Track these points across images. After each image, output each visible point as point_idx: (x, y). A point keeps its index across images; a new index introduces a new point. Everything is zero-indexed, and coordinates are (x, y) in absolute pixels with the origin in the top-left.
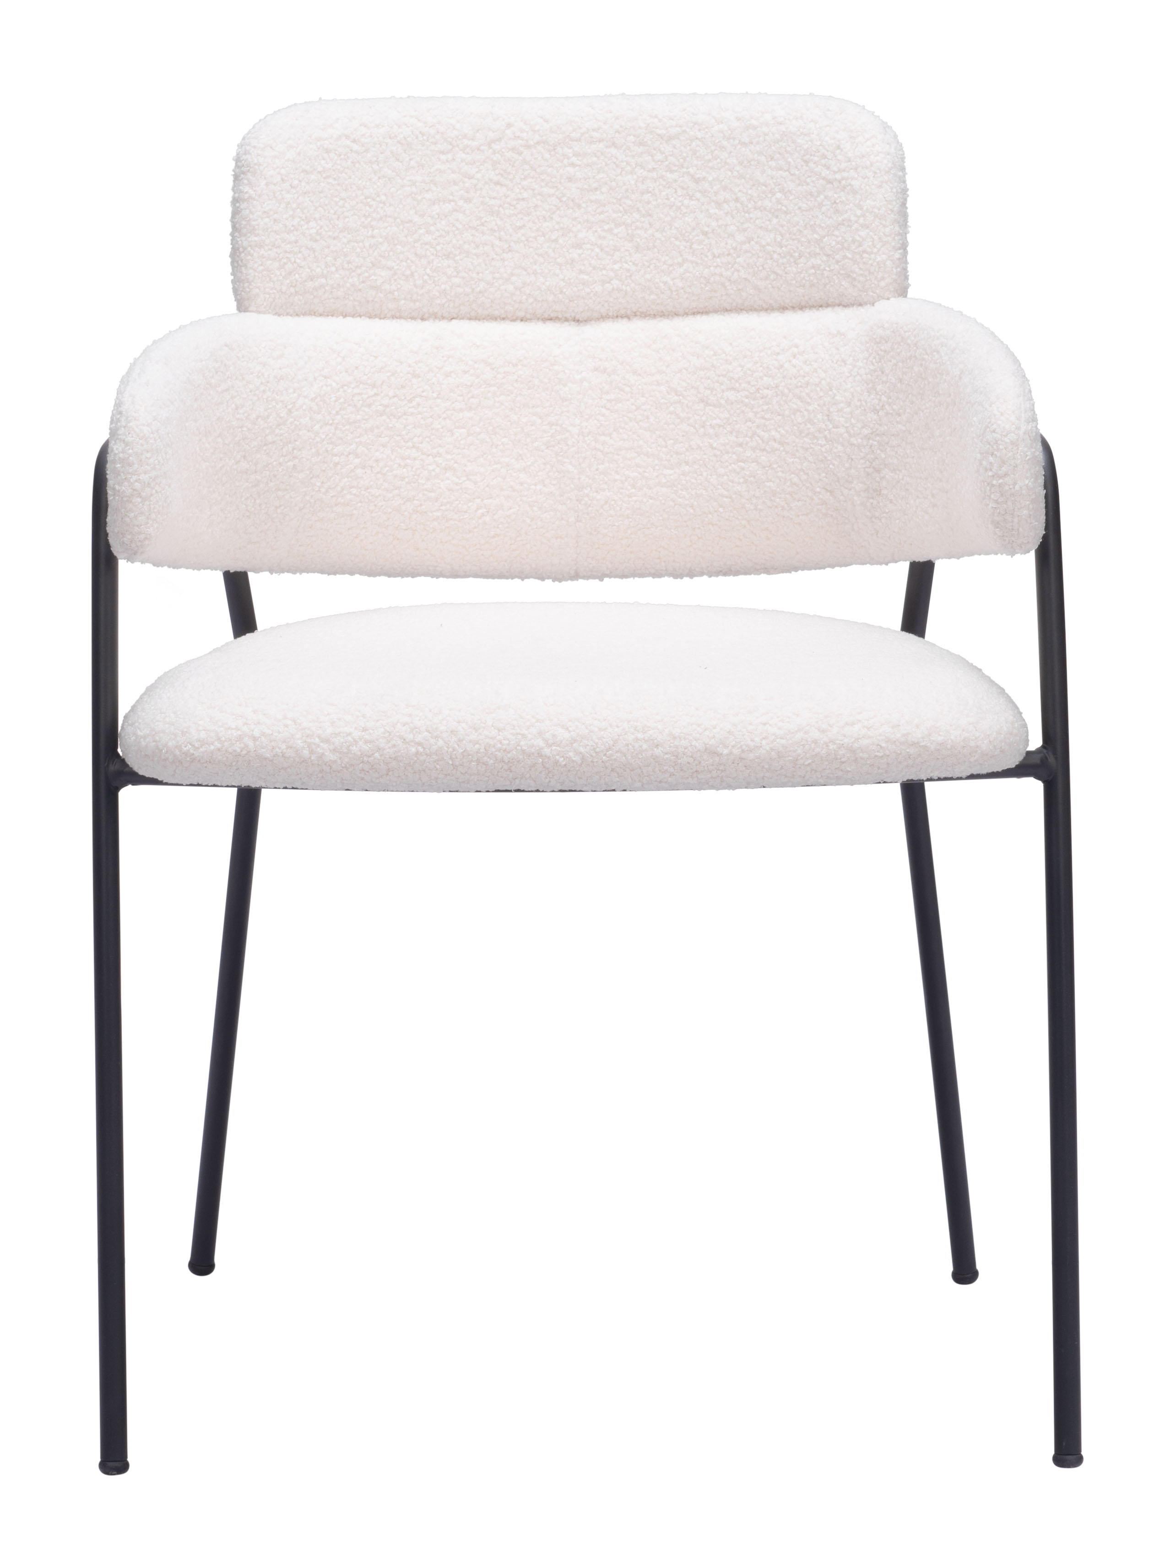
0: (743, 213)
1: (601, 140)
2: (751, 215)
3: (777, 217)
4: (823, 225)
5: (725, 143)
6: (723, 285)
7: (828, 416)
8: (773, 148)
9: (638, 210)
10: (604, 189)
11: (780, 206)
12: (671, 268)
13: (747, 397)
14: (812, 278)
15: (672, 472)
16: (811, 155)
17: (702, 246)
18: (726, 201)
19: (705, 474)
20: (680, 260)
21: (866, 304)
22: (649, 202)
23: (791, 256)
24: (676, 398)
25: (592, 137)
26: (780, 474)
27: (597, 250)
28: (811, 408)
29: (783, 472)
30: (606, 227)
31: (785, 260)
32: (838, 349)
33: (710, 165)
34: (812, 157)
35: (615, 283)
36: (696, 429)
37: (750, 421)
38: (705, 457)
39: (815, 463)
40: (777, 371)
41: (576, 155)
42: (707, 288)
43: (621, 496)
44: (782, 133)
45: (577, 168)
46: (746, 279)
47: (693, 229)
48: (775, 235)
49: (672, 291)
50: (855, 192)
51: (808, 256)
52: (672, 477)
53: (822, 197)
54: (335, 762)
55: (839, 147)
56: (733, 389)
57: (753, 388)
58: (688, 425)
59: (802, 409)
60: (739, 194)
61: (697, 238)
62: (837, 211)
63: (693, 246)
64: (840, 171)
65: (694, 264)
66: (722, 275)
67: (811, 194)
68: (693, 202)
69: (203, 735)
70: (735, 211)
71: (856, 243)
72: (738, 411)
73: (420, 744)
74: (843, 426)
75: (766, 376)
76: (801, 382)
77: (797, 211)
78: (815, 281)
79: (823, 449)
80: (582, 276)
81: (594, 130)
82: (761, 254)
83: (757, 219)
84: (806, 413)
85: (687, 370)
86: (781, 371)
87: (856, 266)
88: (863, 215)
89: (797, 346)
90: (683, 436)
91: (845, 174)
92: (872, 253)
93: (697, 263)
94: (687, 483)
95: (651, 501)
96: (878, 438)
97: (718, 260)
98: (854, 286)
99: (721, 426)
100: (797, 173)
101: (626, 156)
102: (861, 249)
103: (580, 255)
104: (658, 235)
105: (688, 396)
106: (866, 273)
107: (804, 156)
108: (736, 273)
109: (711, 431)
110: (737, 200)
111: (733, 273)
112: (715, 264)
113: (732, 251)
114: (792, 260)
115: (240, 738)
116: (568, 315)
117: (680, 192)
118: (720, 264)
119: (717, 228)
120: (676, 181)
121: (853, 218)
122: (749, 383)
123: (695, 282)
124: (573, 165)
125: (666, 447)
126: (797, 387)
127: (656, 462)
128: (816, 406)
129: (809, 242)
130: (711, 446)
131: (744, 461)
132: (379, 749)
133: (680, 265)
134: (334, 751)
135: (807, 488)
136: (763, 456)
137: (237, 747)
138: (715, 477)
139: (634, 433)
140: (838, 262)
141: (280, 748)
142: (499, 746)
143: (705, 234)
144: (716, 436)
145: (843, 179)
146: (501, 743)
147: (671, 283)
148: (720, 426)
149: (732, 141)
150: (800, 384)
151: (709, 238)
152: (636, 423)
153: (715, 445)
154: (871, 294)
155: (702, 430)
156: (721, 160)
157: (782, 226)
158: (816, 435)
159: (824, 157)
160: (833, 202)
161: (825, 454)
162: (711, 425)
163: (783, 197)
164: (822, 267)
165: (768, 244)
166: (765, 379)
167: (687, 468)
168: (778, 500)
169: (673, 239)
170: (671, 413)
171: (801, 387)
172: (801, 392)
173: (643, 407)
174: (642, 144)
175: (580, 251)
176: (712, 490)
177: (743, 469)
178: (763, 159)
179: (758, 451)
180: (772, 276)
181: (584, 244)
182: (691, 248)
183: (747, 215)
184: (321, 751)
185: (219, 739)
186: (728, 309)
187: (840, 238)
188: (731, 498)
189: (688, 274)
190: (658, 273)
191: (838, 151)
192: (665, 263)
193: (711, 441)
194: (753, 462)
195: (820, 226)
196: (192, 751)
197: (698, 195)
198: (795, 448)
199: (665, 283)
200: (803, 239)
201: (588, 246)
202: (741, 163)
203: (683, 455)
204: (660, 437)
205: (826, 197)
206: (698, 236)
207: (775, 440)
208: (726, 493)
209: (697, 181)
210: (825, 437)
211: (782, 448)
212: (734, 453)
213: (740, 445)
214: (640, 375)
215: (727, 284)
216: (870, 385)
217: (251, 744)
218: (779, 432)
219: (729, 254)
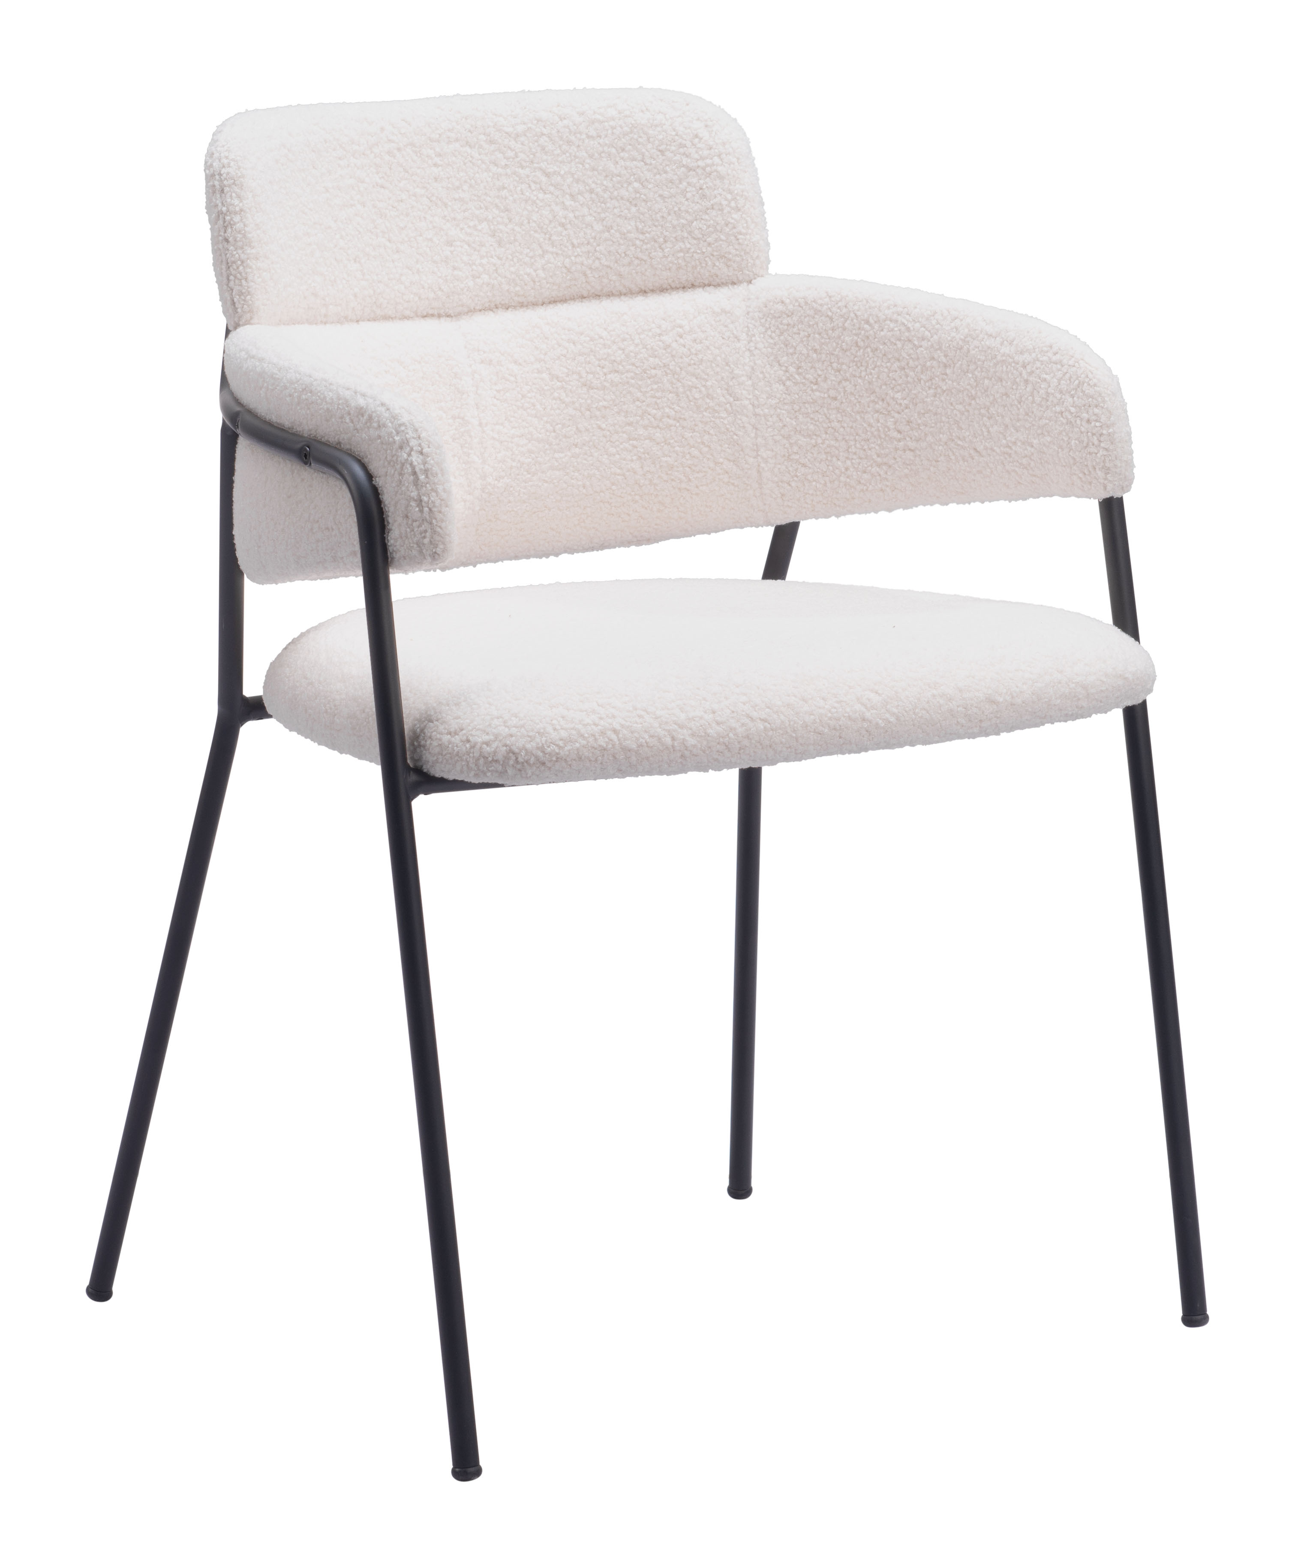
0: (599, 204)
1: (457, 140)
2: (608, 205)
3: (636, 205)
4: (690, 210)
5: (573, 138)
6: (585, 274)
7: (727, 390)
8: (623, 140)
9: (497, 206)
10: (465, 187)
11: (638, 195)
12: (533, 260)
13: (633, 378)
14: (680, 261)
15: (562, 455)
16: (667, 145)
17: (561, 237)
18: (580, 193)
19: (596, 454)
20: (540, 252)
21: (740, 282)
22: (506, 198)
23: (655, 241)
24: (559, 384)
25: (449, 138)
26: (677, 448)
27: (466, 246)
28: (709, 383)
29: (679, 446)
30: (471, 224)
31: (649, 246)
32: (726, 326)
33: (560, 159)
34: (668, 147)
35: (485, 277)
36: (581, 412)
37: (638, 400)
38: (594, 438)
39: (715, 435)
40: (664, 351)
41: (439, 155)
42: (568, 277)
43: (518, 482)
44: (631, 126)
45: (440, 168)
46: (608, 267)
47: (550, 222)
48: (636, 222)
49: (534, 282)
50: (721, 178)
51: (674, 240)
52: (564, 460)
53: (685, 184)
54: (694, 746)
55: (696, 136)
56: (617, 372)
57: (639, 369)
58: (574, 409)
59: (698, 386)
60: (593, 186)
61: (555, 230)
62: (704, 196)
63: (552, 238)
64: (702, 158)
65: (555, 256)
66: (583, 264)
67: (671, 182)
68: (547, 196)
69: (564, 734)
70: (590, 202)
71: (730, 226)
72: (624, 392)
73: (764, 720)
74: (747, 398)
75: (650, 357)
76: (694, 360)
77: (657, 199)
78: (683, 264)
79: (726, 422)
80: (456, 272)
81: (449, 130)
82: (622, 242)
83: (615, 208)
84: (703, 389)
85: (565, 356)
86: (669, 351)
87: (731, 247)
88: (734, 199)
89: (681, 327)
90: (569, 420)
91: (709, 161)
92: (746, 234)
93: (557, 254)
94: (578, 464)
95: (546, 485)
96: (786, 407)
97: (578, 249)
98: (728, 266)
99: (608, 407)
100: (654, 162)
101: (480, 154)
102: (734, 231)
103: (452, 252)
104: (517, 229)
105: (570, 381)
106: (742, 253)
107: (660, 146)
108: (597, 262)
109: (598, 413)
110: (591, 191)
111: (594, 261)
112: (576, 254)
113: (592, 241)
114: (657, 245)
115: (603, 733)
116: (442, 312)
117: (533, 186)
118: (581, 254)
119: (574, 220)
120: (528, 176)
121: (724, 203)
122: (633, 364)
123: (558, 272)
124: (435, 165)
125: (554, 431)
126: (689, 365)
127: (547, 446)
128: (714, 382)
129: (674, 227)
130: (600, 428)
131: (635, 439)
132: (732, 729)
133: (542, 256)
134: (693, 735)
135: (708, 459)
136: (656, 432)
137: (602, 742)
138: (606, 456)
139: (523, 421)
140: (709, 244)
141: (643, 738)
142: (830, 715)
143: (563, 225)
144: (604, 418)
145: (707, 166)
146: (830, 711)
147: (534, 274)
148: (605, 407)
149: (578, 135)
150: (692, 362)
151: (566, 229)
152: (524, 410)
153: (604, 426)
154: (747, 272)
155: (588, 413)
156: (570, 154)
157: (643, 214)
158: (716, 409)
159: (682, 146)
160: (698, 188)
161: (728, 426)
162: (596, 407)
163: (641, 186)
164: (692, 250)
165: (629, 232)
166: (651, 359)
167: (577, 450)
168: (676, 473)
169: (532, 232)
170: (554, 399)
171: (695, 364)
172: (695, 369)
173: (529, 395)
174: (491, 142)
175: (452, 248)
176: (604, 470)
177: (635, 447)
178: (614, 150)
179: (650, 429)
180: (636, 262)
181: (455, 241)
182: (550, 239)
183: (603, 205)
184: (682, 737)
185: (582, 736)
186: (585, 295)
187: (712, 222)
188: (624, 475)
189: (550, 265)
190: (521, 265)
191: (696, 140)
192: (527, 255)
193: (598, 422)
194: (646, 439)
195: (687, 212)
196: (557, 751)
197: (552, 189)
198: (694, 423)
199: (528, 275)
200: (668, 225)
201: (458, 243)
202: (591, 156)
203: (572, 438)
204: (547, 422)
205: (689, 184)
206: (555, 227)
207: (668, 417)
208: (618, 471)
209: (547, 175)
210: (726, 410)
211: (678, 424)
212: (624, 432)
213: (630, 424)
214: (520, 364)
215: (588, 272)
216: (772, 358)
217: (614, 737)
218: (673, 409)
219: (588, 243)
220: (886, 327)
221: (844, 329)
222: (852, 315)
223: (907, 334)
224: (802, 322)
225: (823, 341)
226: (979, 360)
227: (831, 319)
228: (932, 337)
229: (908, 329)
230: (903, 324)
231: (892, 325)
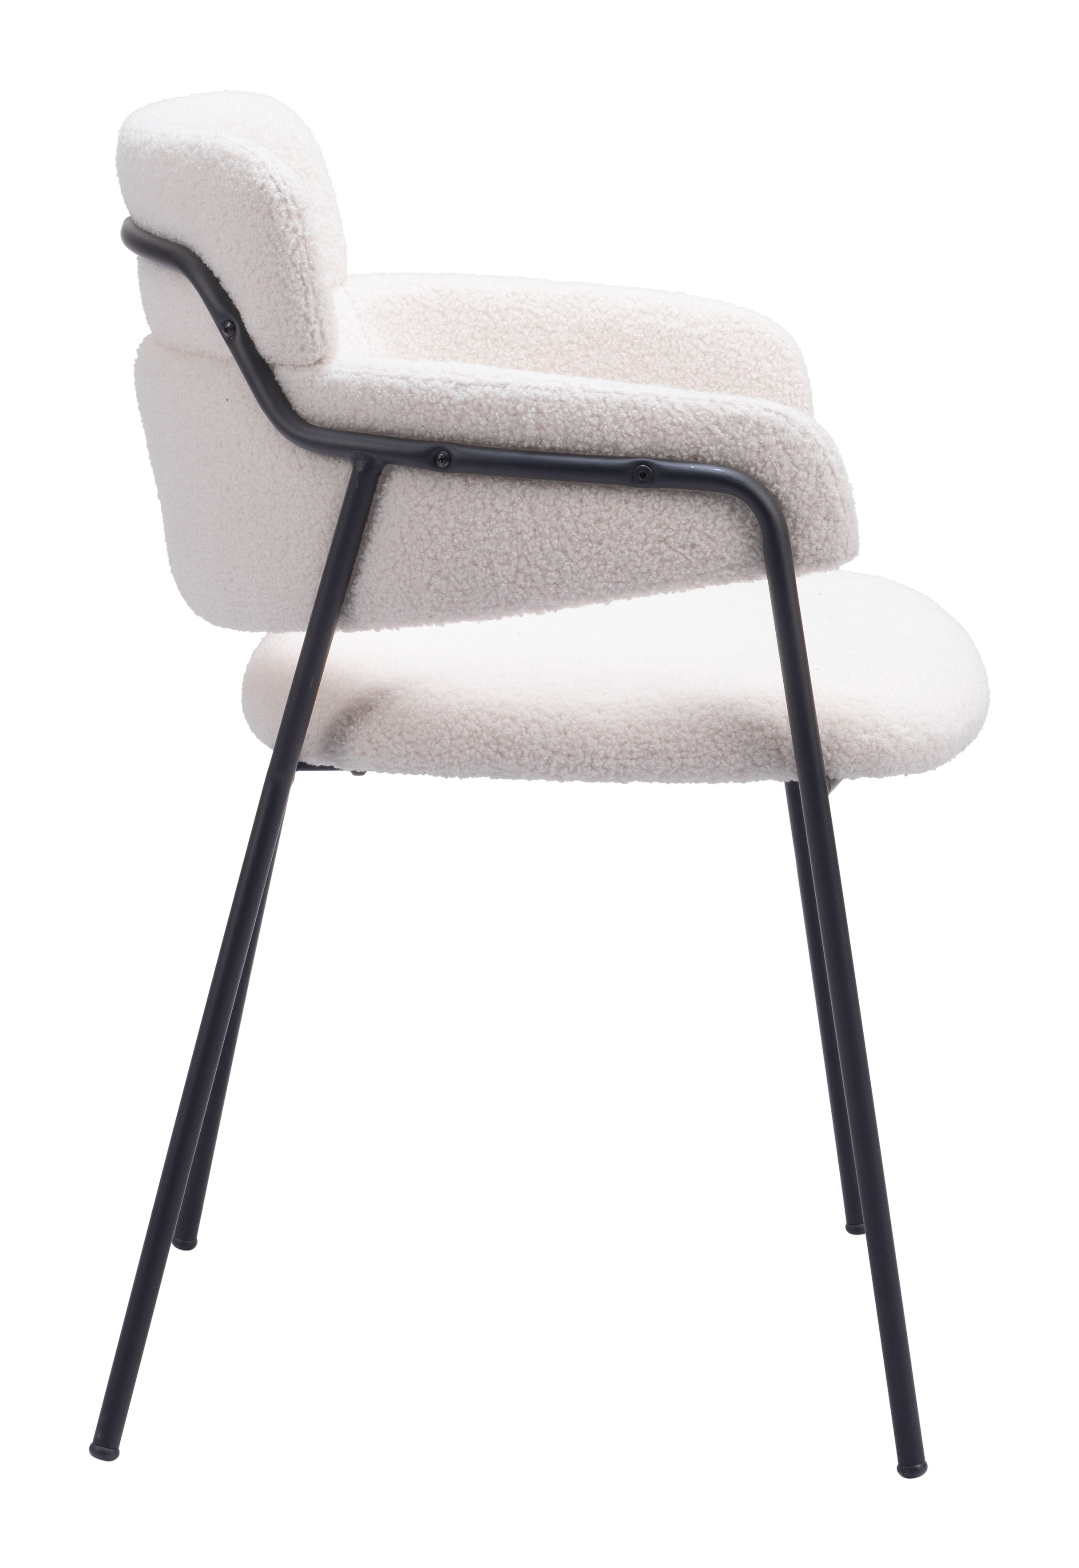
220: (510, 316)
221: (458, 322)
222: (467, 307)
223: (535, 321)
224: (410, 320)
225: (435, 337)
226: (636, 338)
227: (443, 314)
228: (568, 321)
229: (537, 316)
230: (530, 311)
231: (517, 314)
